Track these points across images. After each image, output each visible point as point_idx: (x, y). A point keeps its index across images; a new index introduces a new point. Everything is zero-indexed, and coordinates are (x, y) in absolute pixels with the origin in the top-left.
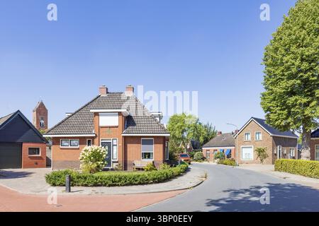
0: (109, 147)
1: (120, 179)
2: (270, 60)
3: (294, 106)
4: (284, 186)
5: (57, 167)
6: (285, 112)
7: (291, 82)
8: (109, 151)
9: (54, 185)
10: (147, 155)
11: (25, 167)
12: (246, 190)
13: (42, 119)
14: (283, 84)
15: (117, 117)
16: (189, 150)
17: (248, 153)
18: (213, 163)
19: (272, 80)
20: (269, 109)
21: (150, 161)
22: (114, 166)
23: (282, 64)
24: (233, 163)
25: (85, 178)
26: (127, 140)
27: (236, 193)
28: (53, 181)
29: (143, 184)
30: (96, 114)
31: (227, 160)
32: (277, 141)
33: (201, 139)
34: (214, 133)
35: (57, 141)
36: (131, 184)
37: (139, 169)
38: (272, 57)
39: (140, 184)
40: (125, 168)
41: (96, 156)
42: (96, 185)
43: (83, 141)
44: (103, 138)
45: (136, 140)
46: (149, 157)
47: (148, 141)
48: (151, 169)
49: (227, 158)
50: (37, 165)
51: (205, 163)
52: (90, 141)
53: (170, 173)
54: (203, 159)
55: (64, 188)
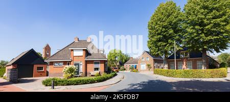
0: (78, 66)
1: (80, 81)
2: (150, 27)
3: (160, 46)
4: (155, 81)
5: (52, 76)
6: (157, 49)
7: (159, 36)
8: (78, 68)
9: (46, 85)
10: (96, 69)
11: (35, 77)
12: (138, 84)
13: (48, 52)
14: (156, 37)
15: (82, 52)
16: (118, 66)
17: (143, 67)
18: (128, 71)
19: (152, 35)
20: (150, 48)
21: (98, 72)
22: (80, 74)
23: (155, 29)
24: (137, 71)
25: (63, 82)
26: (87, 62)
27: (134, 85)
28: (46, 83)
29: (92, 83)
30: (72, 50)
31: (134, 70)
32: (155, 61)
33: (124, 61)
34: (129, 58)
35: (52, 63)
36: (86, 83)
37: (92, 76)
38: (151, 26)
39: (90, 83)
40: (86, 76)
41: (71, 70)
42: (68, 85)
43: (65, 63)
44: (76, 62)
45: (92, 62)
46: (98, 70)
47: (97, 62)
48: (98, 75)
49: (134, 69)
50: (41, 75)
51: (125, 71)
52: (68, 63)
53: (105, 77)
54: (125, 69)
55: (51, 87)
